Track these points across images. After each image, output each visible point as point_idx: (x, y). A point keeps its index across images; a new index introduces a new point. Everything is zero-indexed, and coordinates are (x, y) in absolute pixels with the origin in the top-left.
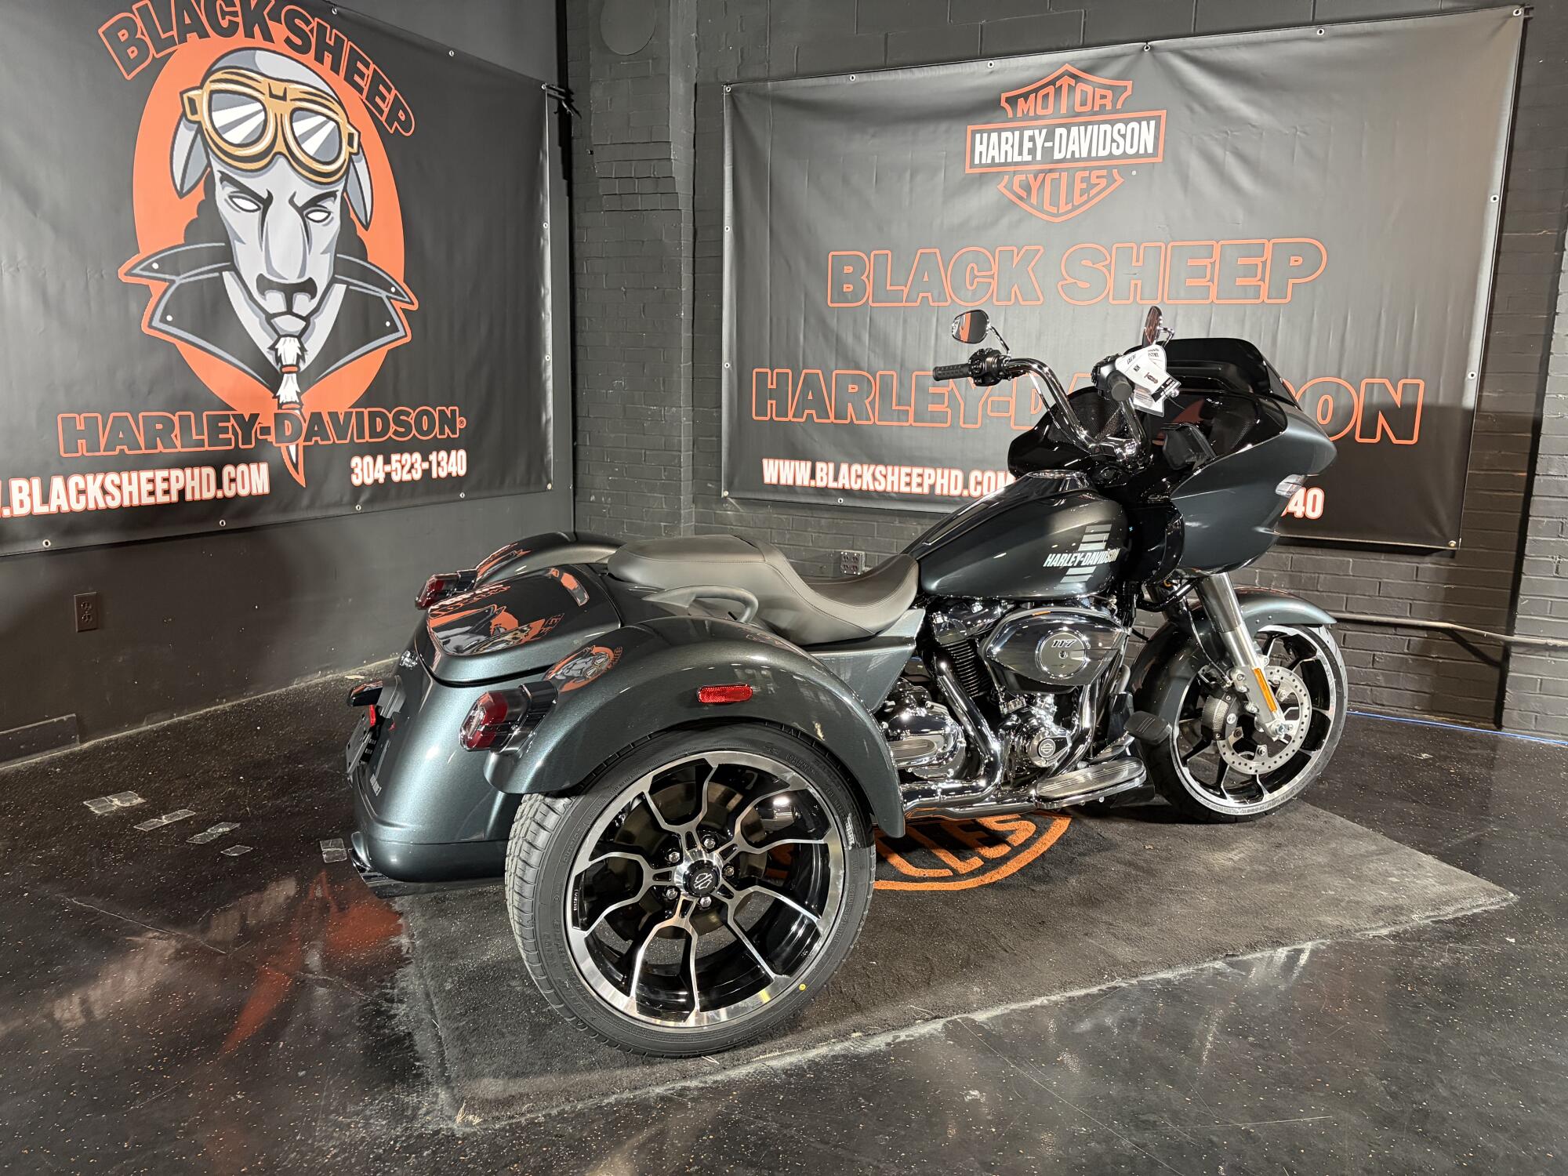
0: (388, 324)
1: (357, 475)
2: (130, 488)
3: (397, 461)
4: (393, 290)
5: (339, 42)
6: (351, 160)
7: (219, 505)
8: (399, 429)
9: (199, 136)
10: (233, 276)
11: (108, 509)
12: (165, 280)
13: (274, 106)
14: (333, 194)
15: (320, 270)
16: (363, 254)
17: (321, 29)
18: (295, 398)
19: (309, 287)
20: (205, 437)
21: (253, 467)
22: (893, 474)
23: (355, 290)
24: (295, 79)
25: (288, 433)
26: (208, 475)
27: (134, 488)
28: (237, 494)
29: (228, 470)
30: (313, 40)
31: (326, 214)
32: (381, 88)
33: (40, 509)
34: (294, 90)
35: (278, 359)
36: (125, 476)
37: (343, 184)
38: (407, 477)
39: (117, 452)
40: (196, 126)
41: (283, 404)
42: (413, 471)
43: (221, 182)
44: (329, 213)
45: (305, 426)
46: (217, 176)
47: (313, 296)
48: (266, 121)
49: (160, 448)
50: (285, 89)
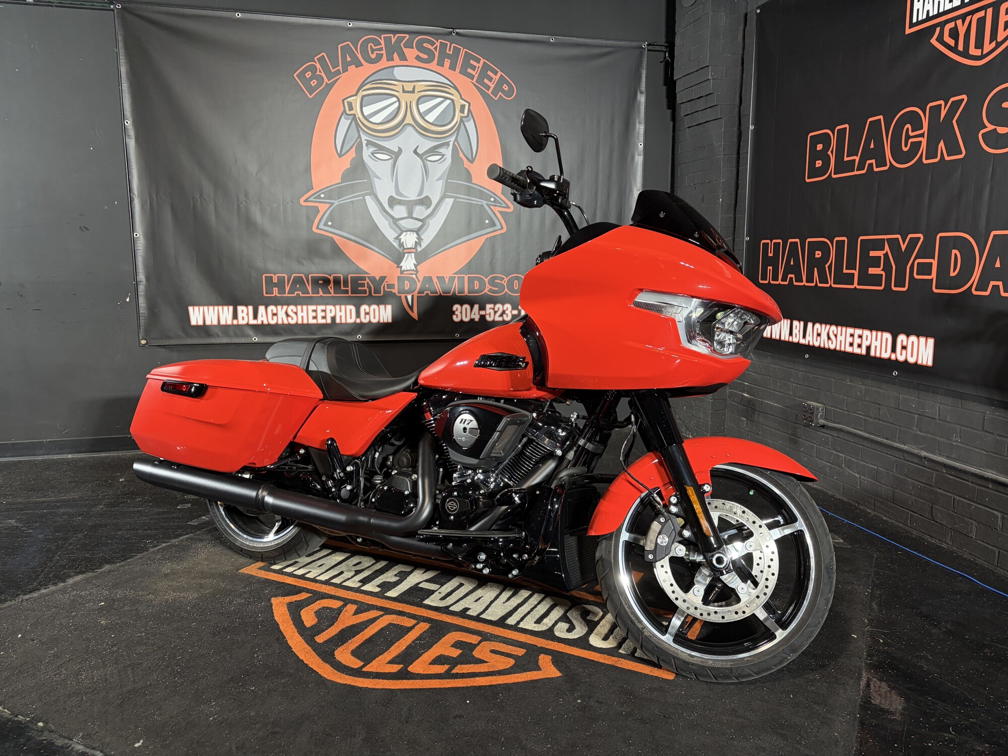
0: (487, 221)
1: (457, 315)
2: (302, 314)
3: (490, 308)
4: (492, 199)
5: (457, 51)
6: (462, 121)
7: (359, 327)
8: (492, 288)
9: (354, 122)
10: (371, 198)
11: (289, 324)
12: (329, 203)
13: (405, 98)
14: (447, 144)
15: (435, 192)
16: (469, 177)
17: (444, 46)
18: (413, 268)
19: (425, 202)
20: (349, 289)
21: (382, 307)
22: (841, 335)
23: (461, 201)
24: (422, 79)
25: (406, 288)
26: (351, 310)
27: (305, 314)
28: (370, 322)
29: (364, 308)
30: (437, 54)
31: (440, 157)
32: (489, 73)
33: (252, 322)
34: (420, 86)
35: (401, 245)
36: (299, 307)
37: (455, 137)
38: (500, 319)
39: (295, 295)
40: (352, 116)
41: (404, 271)
42: (505, 316)
43: (367, 145)
44: (443, 156)
45: (419, 285)
46: (364, 143)
47: (428, 207)
48: (399, 108)
49: (321, 293)
50: (414, 86)
